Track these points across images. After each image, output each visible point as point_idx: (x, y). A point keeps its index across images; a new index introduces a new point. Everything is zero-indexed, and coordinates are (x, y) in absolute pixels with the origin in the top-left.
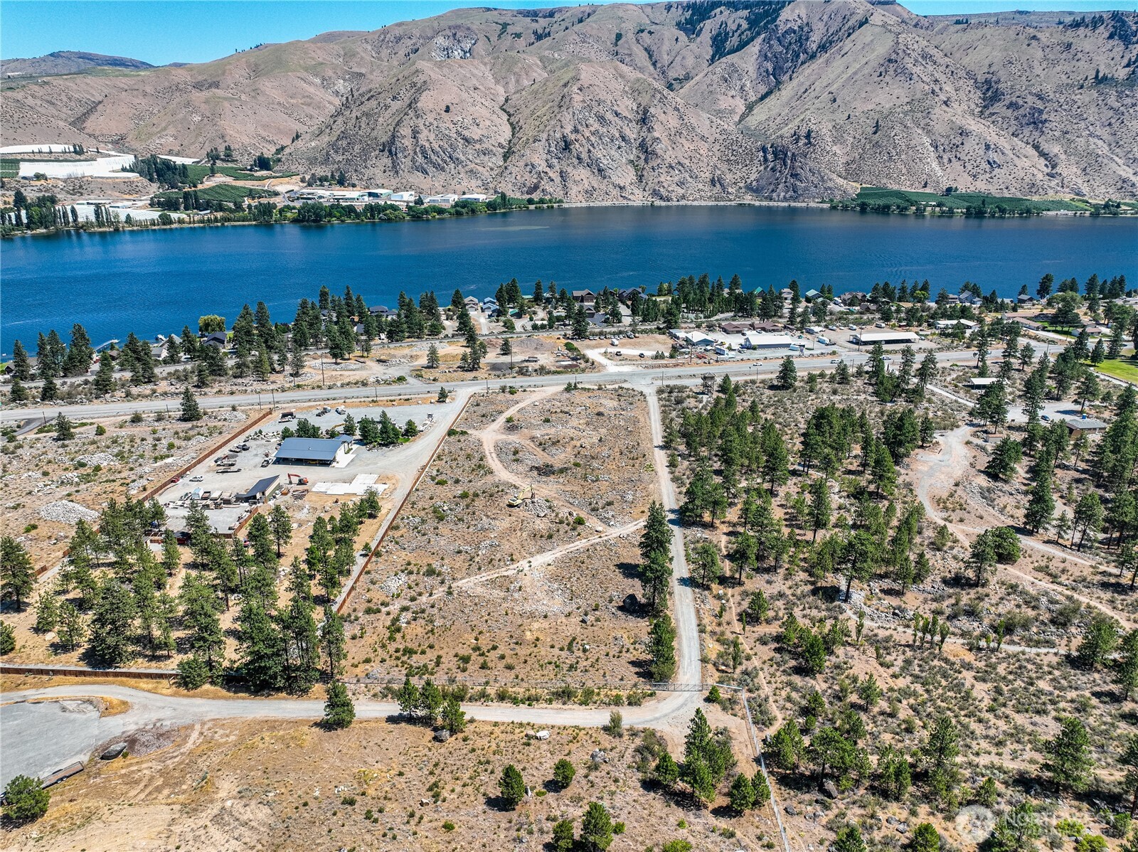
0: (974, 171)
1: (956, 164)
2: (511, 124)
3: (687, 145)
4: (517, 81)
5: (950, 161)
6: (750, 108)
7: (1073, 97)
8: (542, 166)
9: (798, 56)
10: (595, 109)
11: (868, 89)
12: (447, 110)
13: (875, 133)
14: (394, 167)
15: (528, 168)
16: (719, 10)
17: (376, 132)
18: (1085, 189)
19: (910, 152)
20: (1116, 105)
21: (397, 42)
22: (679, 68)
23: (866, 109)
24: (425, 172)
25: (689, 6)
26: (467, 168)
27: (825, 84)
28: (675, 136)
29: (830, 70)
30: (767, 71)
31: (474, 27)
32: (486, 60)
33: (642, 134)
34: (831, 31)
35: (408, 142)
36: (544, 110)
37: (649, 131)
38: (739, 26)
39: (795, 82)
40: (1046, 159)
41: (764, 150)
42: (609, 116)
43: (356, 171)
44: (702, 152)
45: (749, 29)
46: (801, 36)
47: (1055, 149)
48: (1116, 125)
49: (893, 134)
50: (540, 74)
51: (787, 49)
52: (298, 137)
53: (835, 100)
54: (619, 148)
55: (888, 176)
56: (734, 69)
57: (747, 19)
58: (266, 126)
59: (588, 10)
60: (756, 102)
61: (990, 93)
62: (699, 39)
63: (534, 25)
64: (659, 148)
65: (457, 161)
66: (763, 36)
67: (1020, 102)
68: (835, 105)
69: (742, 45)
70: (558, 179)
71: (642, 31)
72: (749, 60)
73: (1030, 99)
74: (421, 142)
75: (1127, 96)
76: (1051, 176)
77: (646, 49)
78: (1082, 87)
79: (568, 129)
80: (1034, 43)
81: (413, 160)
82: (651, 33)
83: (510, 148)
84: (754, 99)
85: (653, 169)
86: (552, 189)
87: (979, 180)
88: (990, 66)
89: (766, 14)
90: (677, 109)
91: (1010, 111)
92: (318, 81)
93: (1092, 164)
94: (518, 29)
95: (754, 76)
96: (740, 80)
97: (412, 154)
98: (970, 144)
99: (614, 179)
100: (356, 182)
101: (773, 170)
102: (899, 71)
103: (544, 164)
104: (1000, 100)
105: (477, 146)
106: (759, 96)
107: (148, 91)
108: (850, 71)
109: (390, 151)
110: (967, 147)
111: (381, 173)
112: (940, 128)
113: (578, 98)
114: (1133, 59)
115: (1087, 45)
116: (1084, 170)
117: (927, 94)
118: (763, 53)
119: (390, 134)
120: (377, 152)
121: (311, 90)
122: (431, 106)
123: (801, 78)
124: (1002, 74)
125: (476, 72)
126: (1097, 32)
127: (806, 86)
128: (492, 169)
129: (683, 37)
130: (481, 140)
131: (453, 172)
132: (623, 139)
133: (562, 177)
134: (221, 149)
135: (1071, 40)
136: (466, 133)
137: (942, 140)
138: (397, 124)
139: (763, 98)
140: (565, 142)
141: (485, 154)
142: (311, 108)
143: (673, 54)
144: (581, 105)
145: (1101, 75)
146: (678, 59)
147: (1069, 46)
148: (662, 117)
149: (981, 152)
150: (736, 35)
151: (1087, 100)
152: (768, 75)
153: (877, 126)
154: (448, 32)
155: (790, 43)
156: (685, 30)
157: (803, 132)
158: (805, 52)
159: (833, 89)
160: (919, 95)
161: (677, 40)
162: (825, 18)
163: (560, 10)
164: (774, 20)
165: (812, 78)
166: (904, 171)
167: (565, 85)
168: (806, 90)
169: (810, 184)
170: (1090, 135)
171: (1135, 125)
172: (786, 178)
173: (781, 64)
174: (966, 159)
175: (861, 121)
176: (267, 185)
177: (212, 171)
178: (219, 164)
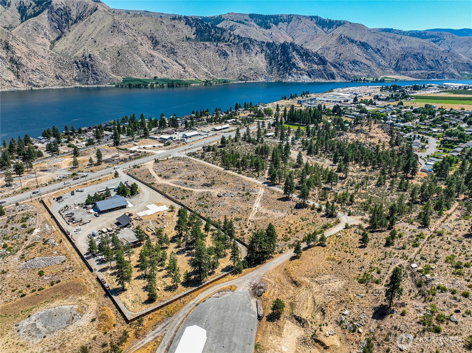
0: (161, 70)
1: (154, 68)
3: (37, 60)
5: (151, 67)
6: (53, 43)
7: (182, 44)
9: (68, 21)
11: (109, 38)
13: (119, 56)
18: (197, 76)
19: (136, 63)
20: (196, 48)
23: (111, 46)
27: (88, 34)
28: (28, 56)
29: (88, 28)
30: (55, 27)
33: (9, 55)
34: (80, 12)
37: (13, 53)
38: (31, 4)
39: (72, 33)
40: (181, 66)
41: (76, 63)
44: (45, 63)
45: (37, 6)
46: (66, 12)
47: (183, 62)
48: (198, 54)
49: (126, 56)
51: (61, 17)
53: (95, 42)
55: (131, 73)
56: (37, 25)
60: (55, 41)
61: (154, 41)
62: (10, 8)
64: (23, 62)
66: (47, 10)
67: (166, 45)
68: (97, 44)
69: (37, 14)
72: (44, 20)
73: (169, 44)
75: (198, 44)
76: (185, 72)
78: (183, 41)
80: (163, 24)
84: (53, 39)
85: (24, 72)
87: (164, 74)
88: (150, 31)
90: (23, 43)
91: (163, 48)
93: (196, 68)
95: (49, 29)
96: (43, 30)
98: (156, 60)
101: (84, 71)
102: (119, 31)
104: (158, 44)
106: (55, 38)
108: (98, 30)
112: (143, 54)
114: (195, 32)
115: (180, 26)
116: (194, 69)
117: (133, 41)
118: (50, 18)
123: (75, 31)
124: (156, 34)
126: (181, 22)
127: (79, 34)
135: (174, 24)
137: (146, 59)
139: (58, 39)
145: (187, 37)
147: (174, 26)
148: (17, 46)
149: (161, 63)
150: (31, 8)
151: (186, 45)
152: (56, 29)
153: (119, 52)
155: (62, 15)
157: (87, 55)
158: (71, 19)
159: (93, 36)
160: (130, 41)
162: (75, 5)
164: (50, 3)
165: (81, 31)
166: (136, 71)
168: (80, 37)
169: (103, 77)
170: (191, 57)
171: (203, 54)
172: (91, 75)
173: (61, 24)
174: (157, 66)
175: (111, 51)
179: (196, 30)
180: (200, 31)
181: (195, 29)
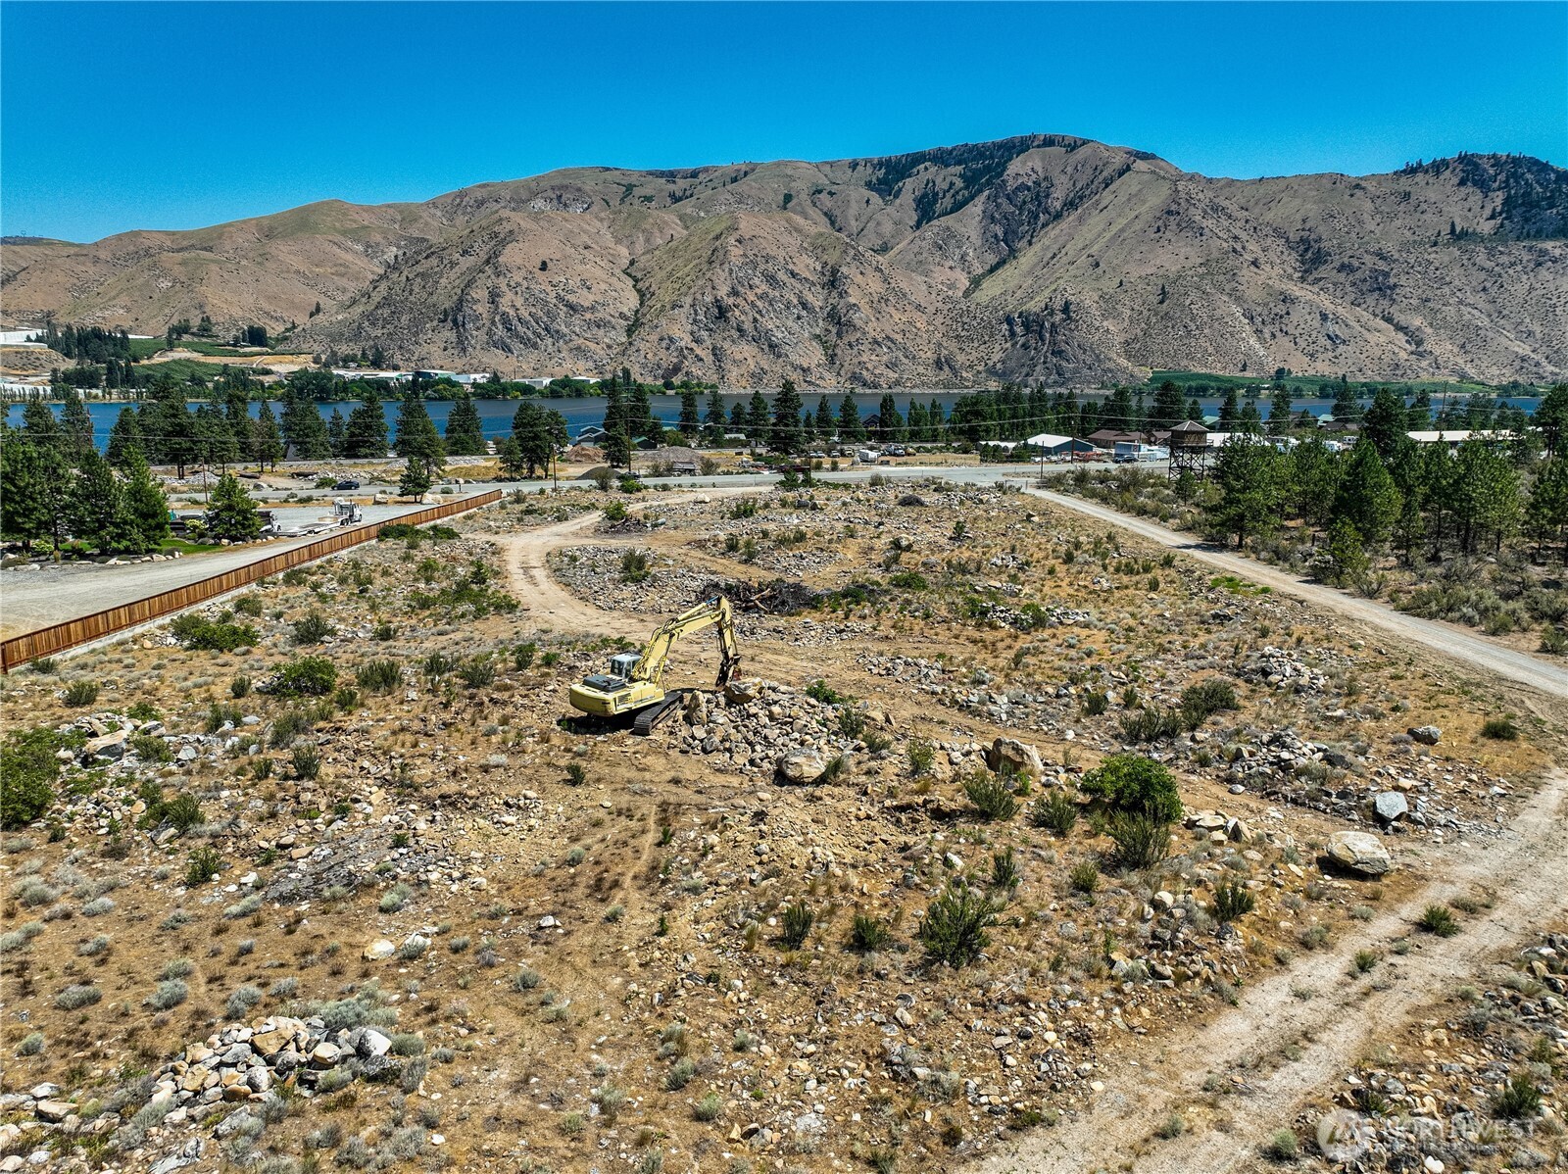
0: (1310, 348)
1: (1284, 342)
2: (639, 291)
3: (897, 316)
4: (647, 240)
5: (1274, 336)
6: (976, 282)
7: (1426, 256)
8: (686, 341)
9: (1037, 217)
10: (762, 267)
11: (1143, 249)
12: (544, 267)
13: (1162, 302)
14: (460, 342)
15: (664, 344)
16: (922, 166)
17: (435, 297)
18: (1471, 371)
19: (1216, 325)
20: (1489, 264)
21: (478, 207)
22: (873, 236)
23: (1143, 274)
24: (507, 349)
25: (880, 164)
26: (571, 345)
27: (1081, 246)
28: (879, 303)
29: (1085, 228)
30: (996, 236)
31: (587, 188)
32: (603, 215)
33: (831, 301)
34: (1079, 186)
35: (482, 309)
36: (687, 270)
37: (841, 295)
38: (952, 184)
39: (1037, 247)
40: (1406, 334)
41: (1009, 321)
42: (782, 276)
43: (401, 347)
44: (918, 325)
45: (966, 188)
46: (1039, 193)
47: (1416, 321)
48: (1493, 291)
49: (1188, 302)
50: (680, 232)
51: (1021, 209)
52: (318, 310)
53: (1097, 265)
54: (799, 318)
55: (1190, 356)
56: (950, 234)
57: (961, 176)
58: (272, 298)
59: (744, 168)
60: (984, 275)
61: (1310, 254)
62: (898, 201)
63: (671, 187)
64: (857, 318)
65: (557, 335)
66: (986, 193)
67: (1356, 264)
68: (1099, 271)
69: (958, 206)
70: (709, 358)
71: (820, 192)
72: (970, 222)
73: (1368, 259)
74: (502, 308)
75: (1501, 253)
76: (1421, 355)
77: (826, 214)
78: (1435, 244)
79: (723, 291)
80: (1359, 193)
81: (490, 333)
82: (831, 194)
83: (637, 320)
84: (980, 271)
85: (850, 345)
86: (702, 372)
87: (1320, 360)
88: (1304, 221)
89: (987, 169)
90: (878, 269)
91: (1343, 275)
92: (360, 248)
93: (1470, 340)
94: (647, 191)
95: (979, 243)
96: (960, 247)
97: (488, 324)
98: (1298, 314)
99: (793, 357)
100: (401, 363)
101: (1025, 346)
102: (1184, 225)
103: (688, 338)
104: (1326, 261)
105: (588, 316)
106: (988, 267)
107: (102, 257)
108: (1114, 229)
109: (455, 321)
110: (1294, 317)
111: (440, 352)
112: (1253, 294)
113: (736, 252)
114: (1498, 209)
115: (1432, 195)
116: (1463, 346)
117: (1227, 253)
118: (988, 214)
119: (455, 298)
120: (435, 323)
121: (349, 257)
122: (519, 262)
123: (1046, 241)
124: (1323, 230)
125: (583, 225)
126: (1442, 177)
127: (1055, 248)
128: (609, 347)
129: (875, 198)
130: (593, 308)
131: (550, 350)
132: (804, 305)
133: (715, 355)
134: (195, 323)
135: (1408, 189)
136: (571, 298)
137: (1259, 309)
138: (468, 285)
139: (993, 270)
140: (720, 308)
141: (599, 327)
142: (345, 280)
143: (864, 219)
144: (741, 260)
145: (1458, 229)
146: (872, 225)
147: (1407, 195)
148: (859, 279)
149: (1316, 323)
150: (949, 195)
151: (1446, 259)
152: (998, 241)
153: (1163, 292)
154: (550, 193)
155: (1024, 202)
156: (879, 192)
157: (1058, 304)
158: (1046, 211)
159: (1094, 250)
160: (1215, 254)
161: (868, 202)
162: (1069, 169)
163: (706, 170)
164: (1001, 174)
165: (1061, 240)
166: (1210, 350)
167: (717, 238)
168: (1055, 255)
169: (1082, 365)
170: (1461, 302)
171: (1520, 289)
172: (1046, 357)
173: (1014, 227)
174: (1297, 333)
175: (1139, 288)
176: (257, 362)
177: (171, 345)
178: (186, 338)
179: (1507, 202)
180: (1523, 204)
181: (1498, 198)
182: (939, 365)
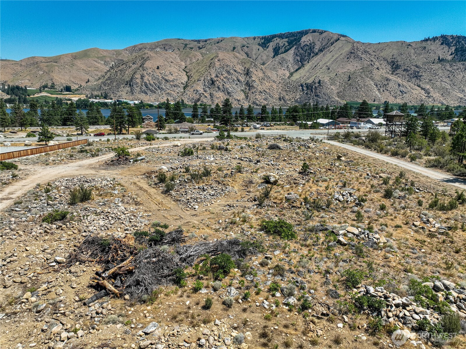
0: (395, 95)
1: (387, 93)
2: (187, 76)
3: (267, 84)
4: (191, 60)
5: (383, 91)
6: (292, 74)
7: (431, 67)
8: (202, 91)
9: (310, 54)
10: (226, 68)
11: (343, 64)
12: (158, 68)
14: (131, 91)
15: (195, 92)
16: (275, 39)
17: (124, 77)
18: (445, 102)
19: (366, 87)
20: (450, 69)
21: (140, 50)
22: (260, 60)
23: (343, 72)
24: (146, 93)
25: (263, 38)
26: (166, 92)
27: (324, 63)
28: (261, 80)
29: (325, 57)
30: (298, 60)
31: (173, 45)
32: (177, 53)
33: (247, 79)
34: (323, 45)
35: (139, 81)
36: (202, 69)
37: (250, 78)
38: (284, 44)
39: (310, 63)
40: (425, 91)
41: (302, 86)
42: (232, 71)
43: (113, 93)
44: (274, 87)
45: (289, 45)
46: (311, 47)
47: (428, 87)
48: (452, 77)
49: (357, 80)
50: (200, 58)
51: (305, 52)
52: (88, 81)
53: (329, 69)
54: (237, 84)
55: (358, 97)
56: (284, 59)
57: (287, 42)
58: (74, 77)
59: (221, 39)
60: (294, 72)
61: (394, 66)
62: (268, 49)
63: (199, 45)
64: (255, 85)
65: (162, 89)
66: (295, 47)
67: (409, 69)
68: (330, 71)
69: (286, 51)
70: (209, 97)
71: (244, 46)
72: (290, 56)
73: (413, 67)
74: (145, 81)
75: (454, 66)
76: (429, 97)
77: (246, 53)
78: (434, 63)
79: (213, 76)
80: (410, 47)
81: (141, 88)
82: (247, 47)
83: (187, 85)
84: (293, 71)
85: (253, 93)
86: (207, 101)
87: (398, 99)
88: (393, 56)
89: (295, 40)
90: (261, 70)
91: (405, 72)
92: (103, 62)
93: (445, 92)
94: (191, 46)
95: (293, 62)
96: (287, 63)
97: (140, 85)
98: (391, 84)
99: (235, 96)
100: (113, 98)
101: (307, 94)
102: (356, 57)
103: (202, 90)
104: (399, 68)
105: (171, 83)
106: (295, 70)
107: (23, 64)
108: (334, 58)
109: (130, 85)
110: (390, 85)
111: (125, 94)
112: (377, 78)
113: (217, 64)
114: (453, 52)
115: (433, 48)
116: (442, 94)
117: (369, 65)
118: (295, 53)
119: (130, 77)
120: (124, 85)
121: (99, 65)
122: (150, 66)
123: (313, 62)
124: (399, 59)
125: (171, 56)
126: (436, 42)
127: (316, 64)
128: (178, 93)
129: (261, 48)
130: (173, 81)
131: (159, 94)
132: (239, 80)
133: (210, 95)
134: (50, 84)
135: (425, 46)
136: (166, 78)
137: (379, 83)
138: (134, 73)
139: (297, 70)
140: (212, 81)
141: (175, 87)
142: (98, 72)
143: (257, 55)
144: (219, 66)
145: (441, 58)
146: (260, 56)
147: (425, 48)
148: (255, 72)
149: (397, 87)
150: (283, 48)
151: (437, 67)
152: (298, 62)
153: (350, 77)
154: (162, 46)
155: (306, 50)
156: (262, 47)
157: (317, 81)
158: (313, 52)
159: (328, 64)
160: (365, 66)
161: (259, 49)
162: (320, 40)
163: (209, 40)
164: (299, 41)
165: (318, 62)
166: (364, 95)
167: (212, 59)
168: (316, 66)
169: (324, 100)
170: (441, 81)
171: (460, 77)
172: (313, 97)
173: (303, 57)
174: (391, 90)
175: (342, 76)
176: (68, 97)
177: (41, 91)
178: (46, 89)
179: (456, 50)
180: (461, 50)
181: (453, 49)
182: (280, 99)
